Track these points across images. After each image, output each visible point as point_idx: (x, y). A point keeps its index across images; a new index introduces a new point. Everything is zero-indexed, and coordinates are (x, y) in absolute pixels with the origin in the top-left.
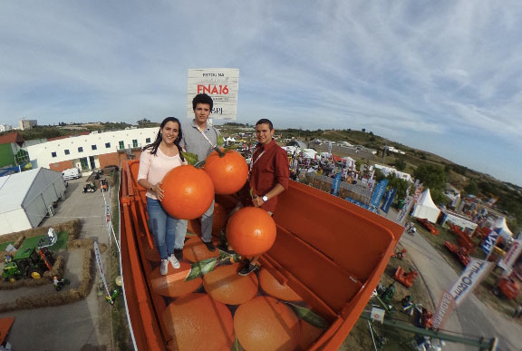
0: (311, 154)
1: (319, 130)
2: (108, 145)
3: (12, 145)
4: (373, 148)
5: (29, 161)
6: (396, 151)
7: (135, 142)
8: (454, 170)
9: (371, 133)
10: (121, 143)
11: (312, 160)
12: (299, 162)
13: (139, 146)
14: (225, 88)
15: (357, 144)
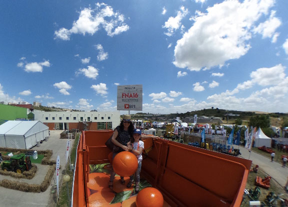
0: (185, 125)
1: (188, 112)
2: (75, 118)
4: (220, 116)
6: (234, 115)
7: (89, 118)
8: (271, 116)
9: (217, 109)
11: (186, 128)
12: (179, 129)
13: (91, 121)
14: (136, 94)
15: (211, 116)
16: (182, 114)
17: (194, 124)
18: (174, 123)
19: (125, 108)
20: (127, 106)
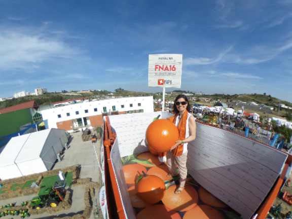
1: (236, 95)
2: (96, 110)
3: (31, 110)
4: (271, 105)
5: (42, 121)
6: (286, 107)
7: (114, 107)
9: (270, 96)
10: (105, 109)
13: (117, 110)
14: (174, 67)
15: (261, 103)
16: (228, 96)
17: (241, 111)
18: (218, 108)
19: (159, 83)
20: (161, 82)
